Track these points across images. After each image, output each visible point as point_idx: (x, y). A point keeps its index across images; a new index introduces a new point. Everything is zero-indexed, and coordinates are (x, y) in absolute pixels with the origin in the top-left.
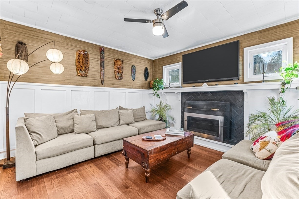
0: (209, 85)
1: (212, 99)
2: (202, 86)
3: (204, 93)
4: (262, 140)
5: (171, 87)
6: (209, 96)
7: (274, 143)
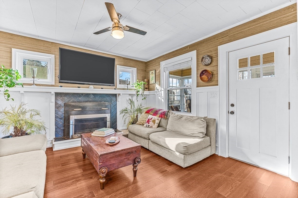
0: (94, 88)
1: (94, 100)
2: (88, 88)
3: (86, 95)
4: (151, 120)
5: (36, 85)
6: (91, 97)
7: (157, 119)
